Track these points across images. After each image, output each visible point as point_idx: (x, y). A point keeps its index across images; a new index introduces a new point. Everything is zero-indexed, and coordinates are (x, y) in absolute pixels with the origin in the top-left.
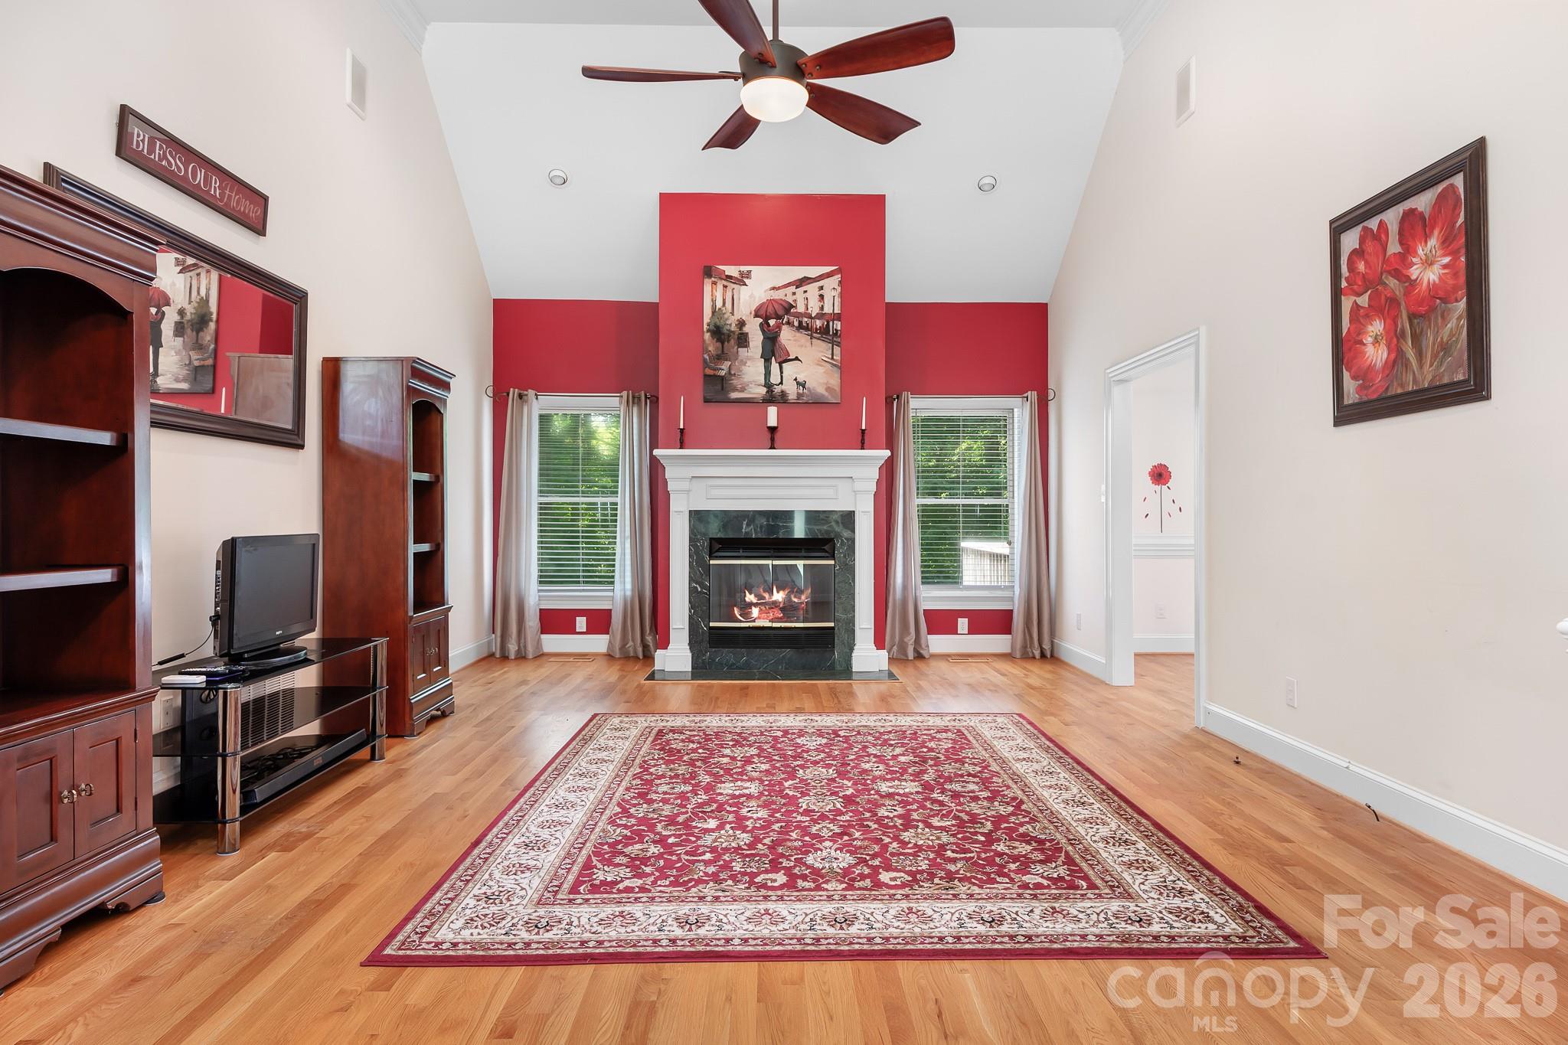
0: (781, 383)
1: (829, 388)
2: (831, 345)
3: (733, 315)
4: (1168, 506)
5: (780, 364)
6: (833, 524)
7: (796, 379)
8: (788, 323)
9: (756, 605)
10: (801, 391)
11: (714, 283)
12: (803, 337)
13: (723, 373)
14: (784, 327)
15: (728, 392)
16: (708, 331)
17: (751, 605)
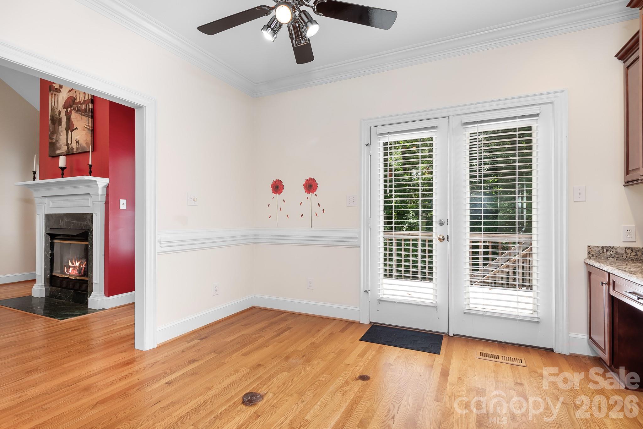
0: (71, 143)
1: (87, 142)
2: (87, 118)
3: (57, 109)
4: (316, 209)
5: (71, 132)
6: (88, 221)
7: (76, 140)
8: (74, 109)
9: (71, 267)
10: (78, 146)
11: (52, 94)
12: (78, 116)
13: (54, 142)
14: (73, 112)
15: (55, 151)
16: (50, 119)
17: (70, 267)
